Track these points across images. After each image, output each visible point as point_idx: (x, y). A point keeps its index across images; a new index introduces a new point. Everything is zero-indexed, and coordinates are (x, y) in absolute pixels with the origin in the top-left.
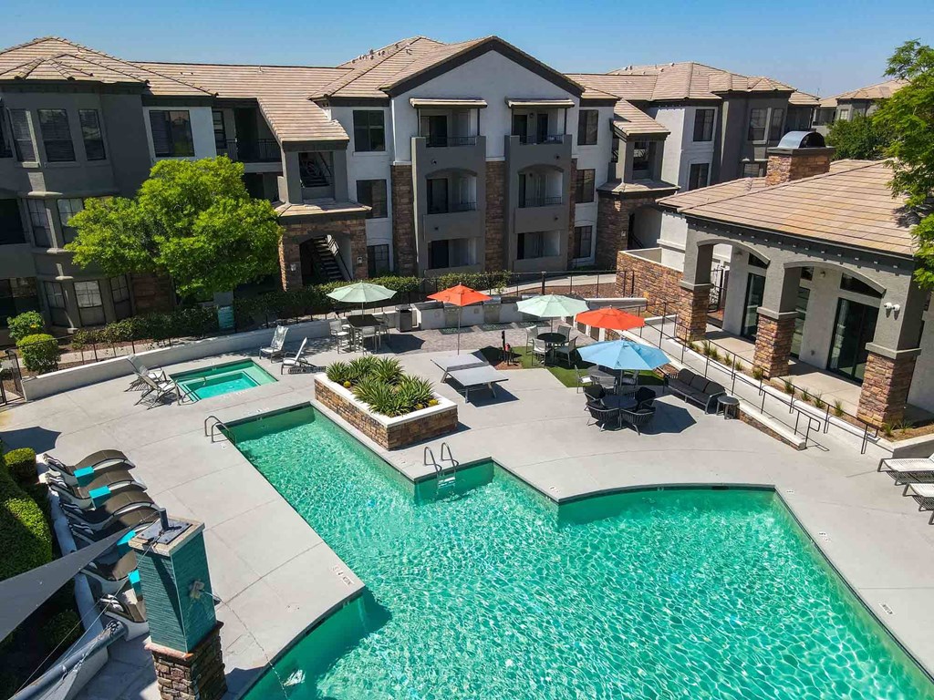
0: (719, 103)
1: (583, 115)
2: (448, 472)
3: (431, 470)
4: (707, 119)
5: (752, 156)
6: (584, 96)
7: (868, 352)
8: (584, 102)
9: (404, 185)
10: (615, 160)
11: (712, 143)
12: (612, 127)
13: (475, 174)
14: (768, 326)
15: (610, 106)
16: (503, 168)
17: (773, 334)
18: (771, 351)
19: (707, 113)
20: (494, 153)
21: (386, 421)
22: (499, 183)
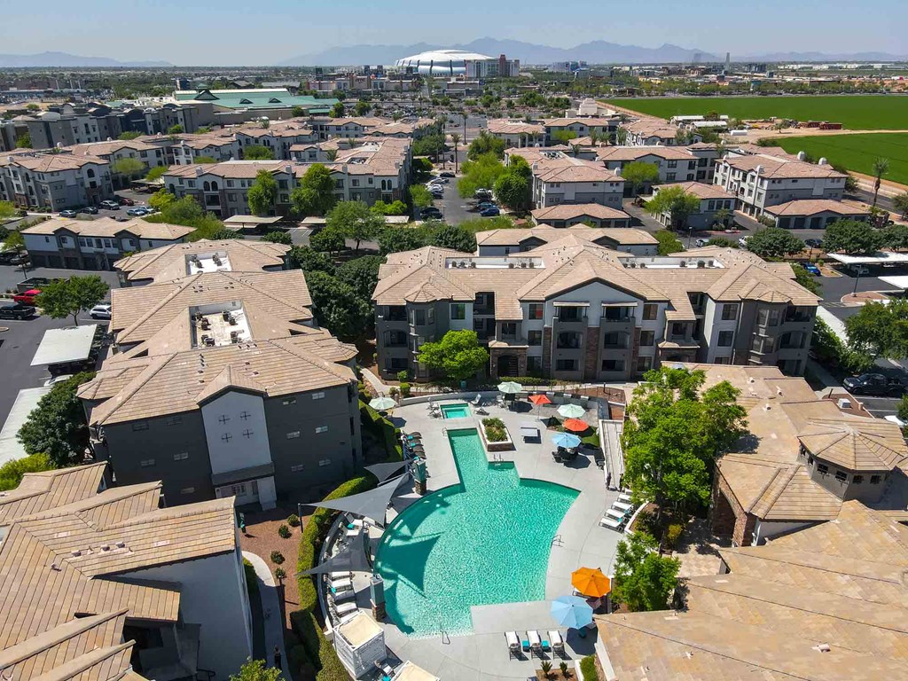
0: (740, 302)
2: (499, 462)
3: (494, 460)
5: (758, 332)
9: (548, 335)
10: (665, 329)
11: (736, 321)
12: (665, 313)
13: (581, 333)
16: (598, 330)
19: (732, 306)
20: (593, 324)
21: (489, 443)
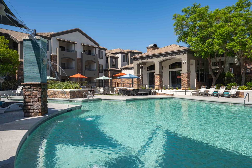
0: (128, 54)
1: (99, 51)
4: (126, 57)
6: (100, 46)
7: (181, 73)
8: (99, 48)
9: (55, 60)
11: (127, 63)
12: (106, 55)
13: (74, 60)
14: (157, 77)
15: (105, 50)
16: (81, 60)
17: (159, 78)
18: (159, 82)
19: (126, 56)
20: (79, 56)
22: (80, 64)
